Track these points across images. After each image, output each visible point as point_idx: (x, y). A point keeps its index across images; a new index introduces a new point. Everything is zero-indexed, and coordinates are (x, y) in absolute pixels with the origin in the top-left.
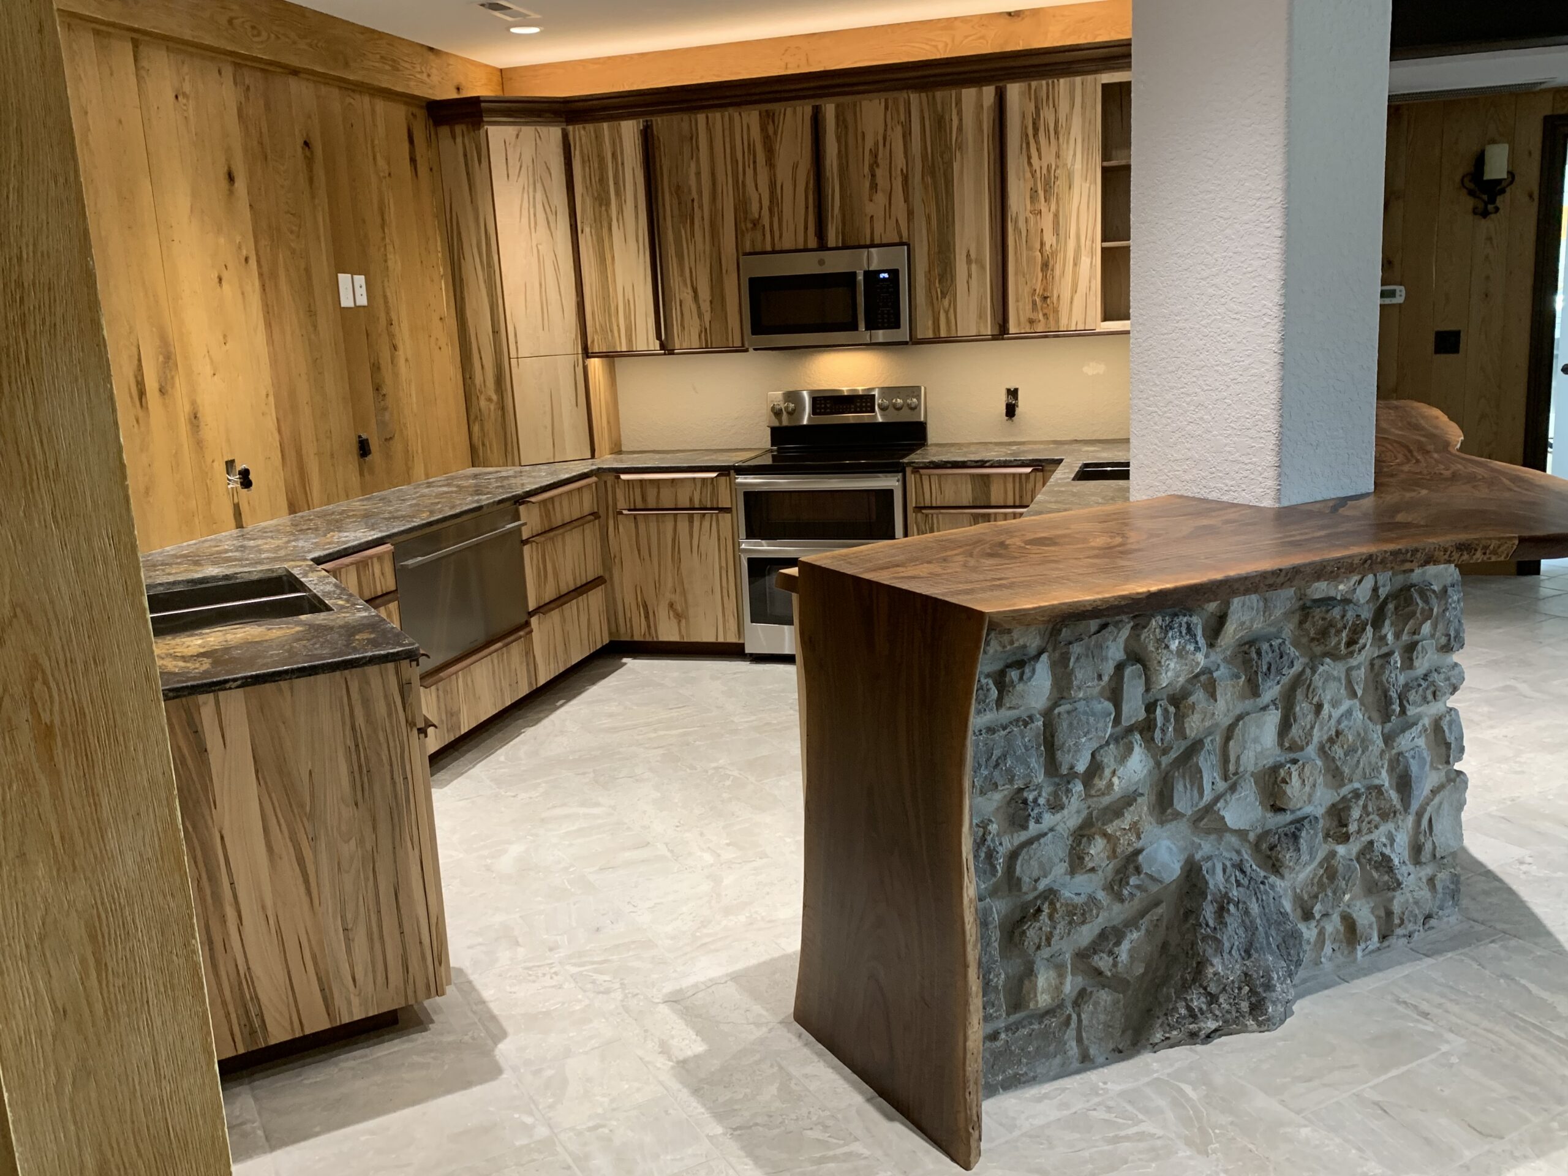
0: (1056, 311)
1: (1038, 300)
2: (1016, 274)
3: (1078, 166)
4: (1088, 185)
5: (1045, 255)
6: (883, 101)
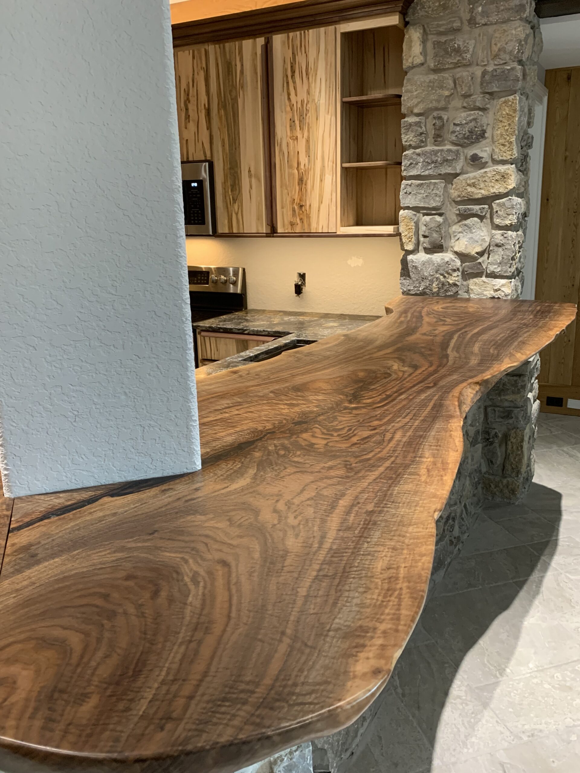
0: (308, 217)
1: (296, 207)
3: (323, 101)
4: (329, 117)
5: (300, 172)
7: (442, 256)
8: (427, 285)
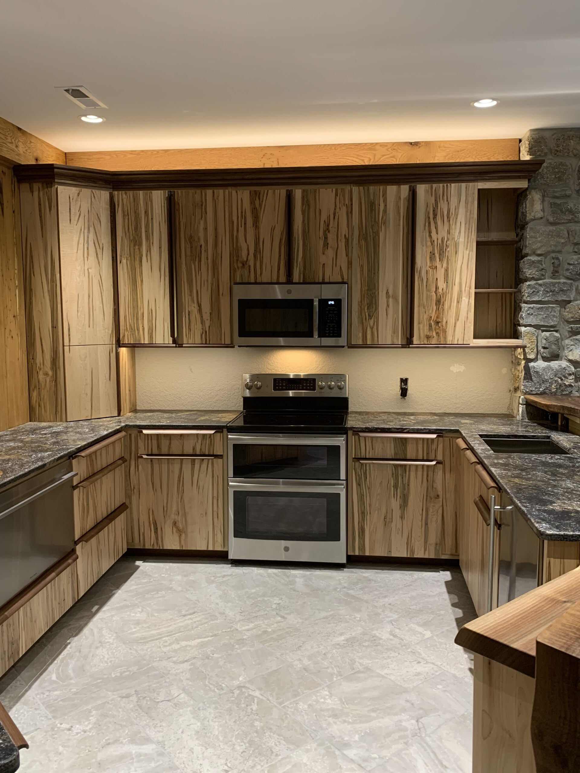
0: (445, 331)
1: (433, 323)
2: (419, 306)
3: (462, 240)
4: (468, 252)
5: (438, 295)
6: (334, 190)
7: (559, 363)
8: (548, 386)
